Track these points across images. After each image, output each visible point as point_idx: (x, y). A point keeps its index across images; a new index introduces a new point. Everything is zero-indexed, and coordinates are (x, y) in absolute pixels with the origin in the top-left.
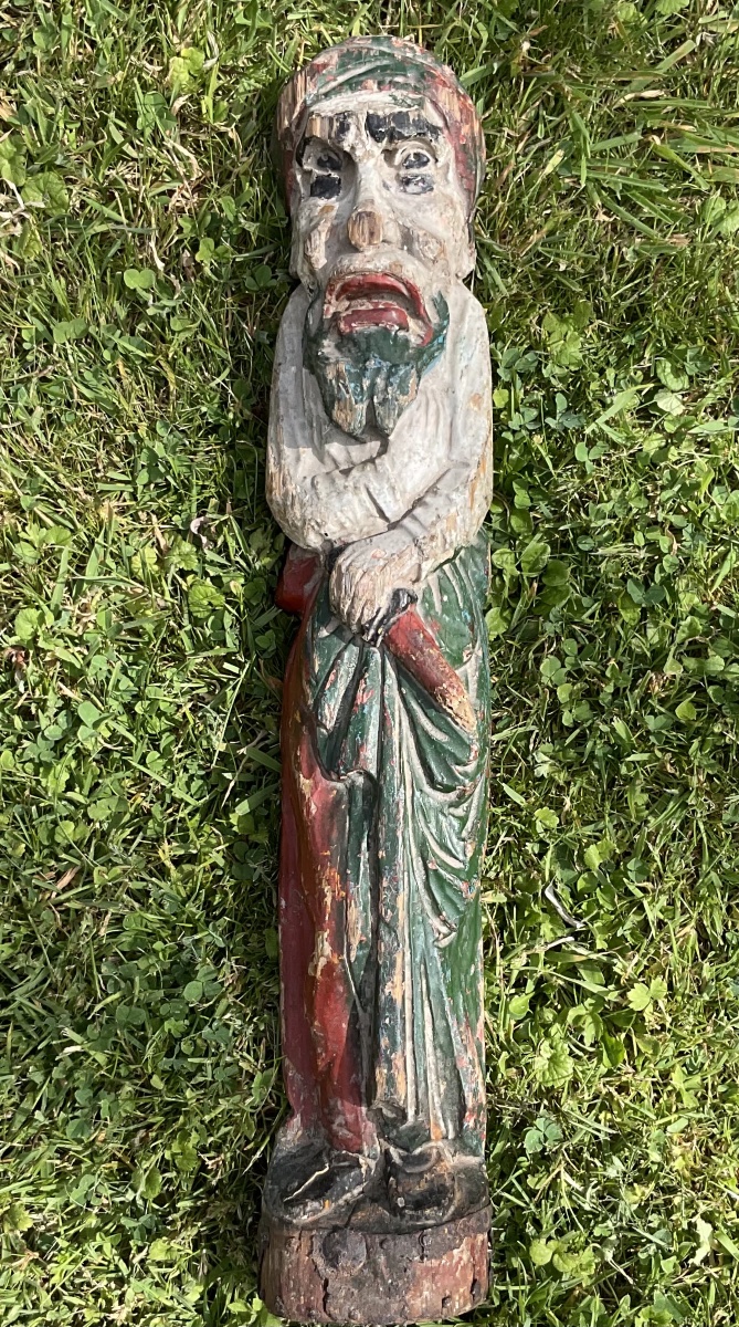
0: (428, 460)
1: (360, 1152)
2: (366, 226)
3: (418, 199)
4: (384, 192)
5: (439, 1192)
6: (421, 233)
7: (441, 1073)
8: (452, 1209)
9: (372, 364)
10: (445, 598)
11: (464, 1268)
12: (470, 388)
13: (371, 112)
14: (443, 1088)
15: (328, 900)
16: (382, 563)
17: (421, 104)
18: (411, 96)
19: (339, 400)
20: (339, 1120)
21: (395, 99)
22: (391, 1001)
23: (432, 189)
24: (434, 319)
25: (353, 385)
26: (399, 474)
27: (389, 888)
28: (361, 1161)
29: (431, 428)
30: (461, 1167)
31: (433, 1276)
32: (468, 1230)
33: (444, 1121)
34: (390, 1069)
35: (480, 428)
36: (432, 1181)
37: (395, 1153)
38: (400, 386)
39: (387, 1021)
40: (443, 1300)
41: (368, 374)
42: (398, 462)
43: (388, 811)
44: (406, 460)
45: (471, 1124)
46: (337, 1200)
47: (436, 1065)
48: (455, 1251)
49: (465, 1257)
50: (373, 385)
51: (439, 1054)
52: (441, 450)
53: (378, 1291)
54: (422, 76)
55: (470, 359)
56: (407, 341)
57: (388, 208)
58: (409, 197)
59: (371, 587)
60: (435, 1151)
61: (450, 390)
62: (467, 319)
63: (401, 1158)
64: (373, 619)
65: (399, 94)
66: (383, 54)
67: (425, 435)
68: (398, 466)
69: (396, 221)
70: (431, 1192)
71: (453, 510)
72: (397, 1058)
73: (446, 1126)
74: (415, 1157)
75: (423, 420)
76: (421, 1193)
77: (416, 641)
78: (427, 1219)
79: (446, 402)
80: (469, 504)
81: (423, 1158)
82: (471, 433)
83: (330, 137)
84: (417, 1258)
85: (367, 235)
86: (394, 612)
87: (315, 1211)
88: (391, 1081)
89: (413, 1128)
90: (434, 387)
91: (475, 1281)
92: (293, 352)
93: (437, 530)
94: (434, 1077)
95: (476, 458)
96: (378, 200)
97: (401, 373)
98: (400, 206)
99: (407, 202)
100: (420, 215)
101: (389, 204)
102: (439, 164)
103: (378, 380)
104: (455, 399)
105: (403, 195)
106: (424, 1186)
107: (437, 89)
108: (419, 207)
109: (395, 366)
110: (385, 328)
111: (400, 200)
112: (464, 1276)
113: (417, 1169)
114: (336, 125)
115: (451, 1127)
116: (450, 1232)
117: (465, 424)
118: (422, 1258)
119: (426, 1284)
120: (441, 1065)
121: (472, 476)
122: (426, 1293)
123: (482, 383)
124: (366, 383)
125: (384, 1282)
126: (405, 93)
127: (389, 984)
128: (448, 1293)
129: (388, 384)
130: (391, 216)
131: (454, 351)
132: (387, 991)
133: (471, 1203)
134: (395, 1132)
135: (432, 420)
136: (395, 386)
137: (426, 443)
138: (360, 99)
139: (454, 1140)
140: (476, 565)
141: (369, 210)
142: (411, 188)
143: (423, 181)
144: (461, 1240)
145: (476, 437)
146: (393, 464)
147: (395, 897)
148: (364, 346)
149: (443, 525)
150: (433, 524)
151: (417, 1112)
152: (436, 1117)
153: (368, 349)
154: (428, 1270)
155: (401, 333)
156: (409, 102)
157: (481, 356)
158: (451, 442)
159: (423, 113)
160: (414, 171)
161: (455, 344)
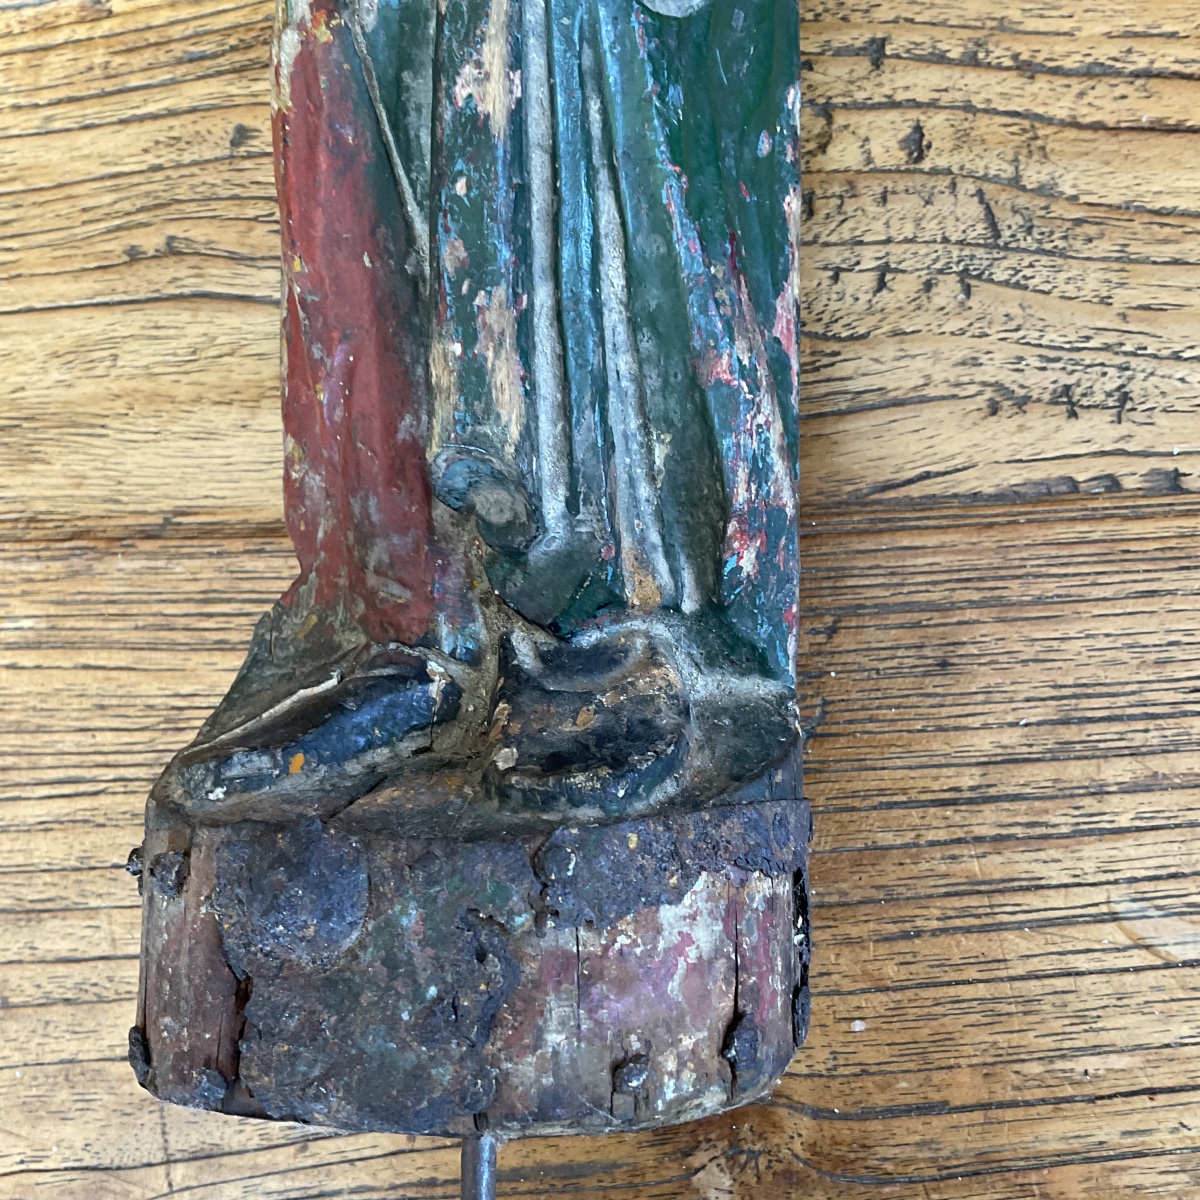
1: (430, 641)
5: (631, 735)
7: (655, 402)
8: (670, 788)
11: (701, 968)
14: (660, 453)
28: (433, 666)
30: (726, 702)
31: (584, 985)
32: (710, 855)
33: (669, 554)
34: (469, 340)
36: (616, 711)
37: (525, 648)
39: (460, 187)
40: (616, 1068)
45: (748, 562)
46: (339, 758)
47: (639, 380)
48: (667, 913)
49: (706, 936)
51: (647, 344)
53: (393, 1022)
60: (640, 643)
63: (542, 657)
70: (602, 737)
73: (675, 572)
74: (579, 653)
76: (575, 739)
78: (575, 803)
81: (604, 658)
84: (523, 920)
88: (474, 378)
89: (567, 560)
91: (737, 1017)
94: (634, 423)
106: (588, 720)
112: (701, 1000)
113: (582, 683)
115: (688, 577)
116: (645, 848)
118: (539, 920)
119: (557, 1008)
120: (653, 381)
122: (555, 1038)
125: (418, 994)
127: (468, 70)
128: (635, 1045)
133: (738, 778)
134: (518, 578)
139: (699, 616)
144: (688, 878)
151: (572, 506)
152: (642, 540)
154: (569, 962)
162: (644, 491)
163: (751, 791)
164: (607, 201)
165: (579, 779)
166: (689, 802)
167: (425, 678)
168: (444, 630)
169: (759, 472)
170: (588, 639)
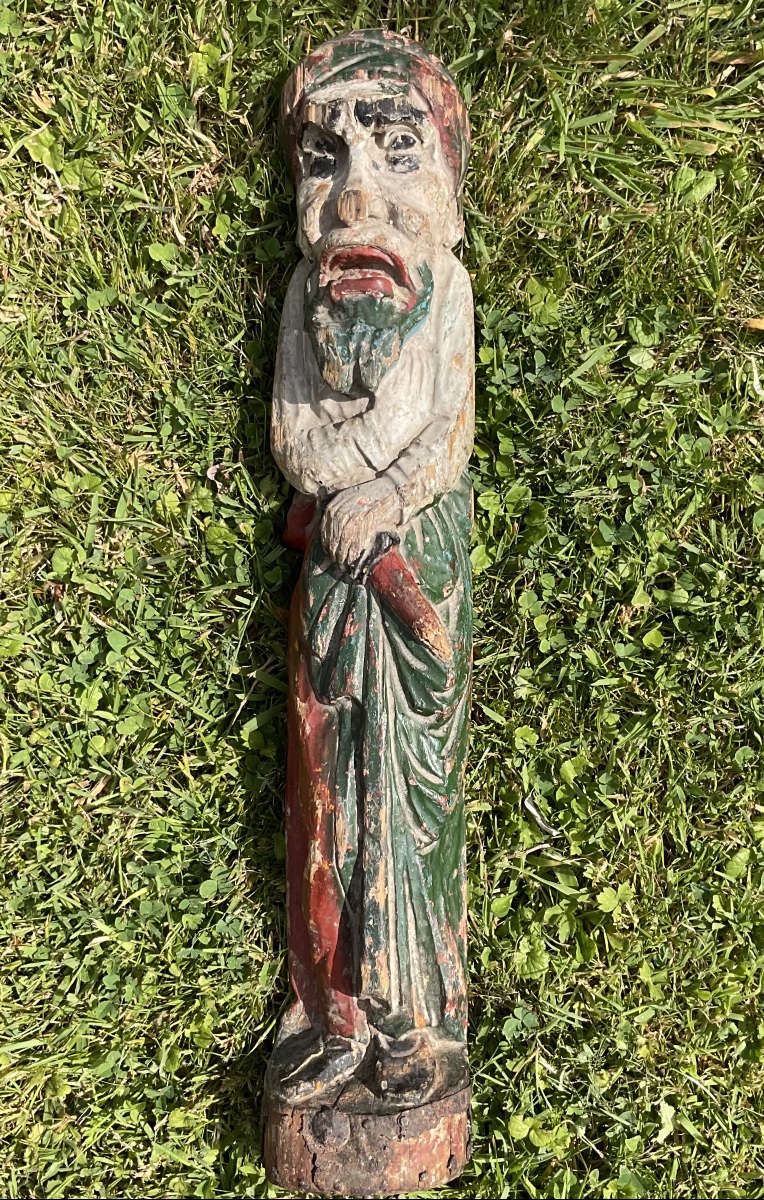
0: (411, 415)
1: (352, 1037)
2: (353, 203)
3: (404, 177)
4: (374, 172)
5: (420, 1076)
6: (405, 209)
7: (424, 967)
8: (431, 1091)
9: (358, 329)
10: (427, 540)
11: (442, 1144)
12: (452, 349)
13: (360, 99)
14: (425, 981)
15: (319, 812)
16: (366, 509)
17: (406, 91)
18: (398, 83)
19: (328, 362)
20: (333, 1008)
21: (383, 87)
22: (374, 904)
23: (418, 168)
24: (419, 287)
25: (340, 348)
26: (385, 428)
27: (372, 803)
28: (353, 1045)
29: (415, 386)
30: (445, 1051)
31: (411, 1153)
32: (444, 1111)
33: (428, 1009)
34: (374, 965)
35: (460, 385)
36: (414, 1065)
37: (383, 1039)
38: (383, 348)
39: (371, 922)
40: (420, 1175)
41: (354, 337)
42: (383, 416)
43: (371, 733)
44: (391, 415)
45: (452, 1013)
46: (328, 1081)
47: (419, 960)
48: (432, 1131)
49: (443, 1135)
50: (359, 347)
51: (422, 950)
52: (424, 405)
53: (360, 1166)
54: (408, 66)
55: (453, 322)
56: (391, 307)
57: (376, 186)
58: (396, 176)
59: (355, 531)
60: (419, 1037)
61: (434, 350)
62: (452, 285)
63: (389, 1043)
64: (358, 560)
65: (386, 82)
66: (373, 46)
67: (408, 393)
68: (384, 420)
69: (383, 198)
70: (412, 1076)
71: (432, 461)
72: (380, 956)
73: (430, 1015)
74: (401, 1042)
75: (407, 378)
76: (404, 1077)
77: (397, 580)
78: (406, 1101)
79: (431, 361)
80: (448, 455)
81: (408, 1044)
82: (452, 389)
83: (323, 123)
84: (395, 1137)
85: (354, 212)
86: (377, 554)
87: (307, 1092)
88: (374, 976)
89: (398, 1017)
90: (420, 347)
91: (452, 1156)
92: (296, 316)
93: (417, 479)
94: (418, 971)
95: (456, 412)
96: (366, 179)
97: (385, 336)
98: (388, 183)
99: (394, 180)
100: (406, 192)
101: (378, 183)
102: (425, 145)
103: (363, 343)
104: (439, 358)
105: (391, 174)
106: (407, 1070)
107: (421, 77)
108: (404, 185)
109: (379, 330)
110: (371, 296)
111: (388, 178)
112: (441, 1154)
113: (402, 1054)
114: (328, 111)
115: (434, 1016)
116: (426, 1114)
117: (447, 380)
118: (400, 1137)
119: (404, 1160)
120: (424, 961)
121: (452, 428)
122: (403, 1168)
123: (464, 343)
124: (353, 346)
125: (366, 1158)
126: (392, 81)
127: (373, 889)
128: (424, 1168)
129: (372, 346)
130: (379, 193)
131: (439, 315)
132: (371, 895)
133: (450, 1086)
134: (382, 1020)
135: (416, 378)
136: (379, 348)
137: (410, 398)
138: (351, 88)
139: (438, 1027)
140: (459, 509)
141: (356, 189)
142: (399, 167)
143: (410, 160)
144: (438, 1120)
145: (456, 393)
146: (379, 418)
147: (377, 812)
148: (352, 312)
149: (422, 474)
150: (414, 473)
151: (401, 1004)
152: (420, 1007)
153: (355, 315)
154: (406, 1148)
155: (386, 300)
156: (395, 89)
157: (465, 319)
158: (435, 397)
159: (408, 99)
160: (402, 152)
161: (440, 308)
162: (420, 991)
163: (454, 1090)
164: (410, 911)
165: (407, 1095)
166: (437, 1097)
167: (351, 1050)
168: (357, 1034)
169: (455, 986)
170: (403, 1038)
